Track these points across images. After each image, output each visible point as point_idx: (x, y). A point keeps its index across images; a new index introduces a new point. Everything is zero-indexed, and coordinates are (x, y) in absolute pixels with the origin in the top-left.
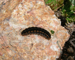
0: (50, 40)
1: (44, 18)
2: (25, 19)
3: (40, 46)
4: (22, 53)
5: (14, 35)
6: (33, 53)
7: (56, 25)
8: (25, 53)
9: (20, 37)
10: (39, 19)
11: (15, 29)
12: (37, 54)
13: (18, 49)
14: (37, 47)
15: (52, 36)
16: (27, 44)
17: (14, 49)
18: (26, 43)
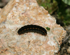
0: (47, 36)
1: (39, 17)
2: (20, 20)
3: (38, 43)
4: (21, 52)
5: (11, 36)
6: (31, 49)
7: (51, 23)
8: (24, 51)
9: (17, 37)
10: (34, 19)
11: (11, 29)
13: (16, 49)
15: (48, 33)
16: (24, 42)
17: (13, 51)
18: (23, 41)
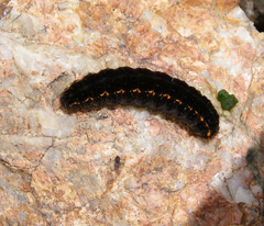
0: (214, 141)
1: (185, 20)
2: (85, 25)
3: (160, 176)
4: (62, 205)
5: (20, 108)
6: (118, 207)
7: (245, 66)
8: (78, 204)
9: (53, 121)
10: (158, 25)
11: (28, 71)
12: (143, 217)
13: (37, 185)
14: (144, 180)
15: (223, 125)
16: (88, 158)
17: (16, 184)
18: (83, 151)
